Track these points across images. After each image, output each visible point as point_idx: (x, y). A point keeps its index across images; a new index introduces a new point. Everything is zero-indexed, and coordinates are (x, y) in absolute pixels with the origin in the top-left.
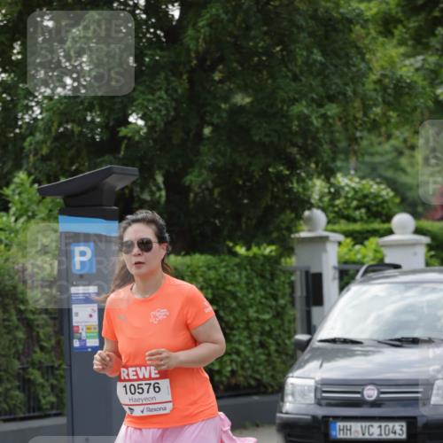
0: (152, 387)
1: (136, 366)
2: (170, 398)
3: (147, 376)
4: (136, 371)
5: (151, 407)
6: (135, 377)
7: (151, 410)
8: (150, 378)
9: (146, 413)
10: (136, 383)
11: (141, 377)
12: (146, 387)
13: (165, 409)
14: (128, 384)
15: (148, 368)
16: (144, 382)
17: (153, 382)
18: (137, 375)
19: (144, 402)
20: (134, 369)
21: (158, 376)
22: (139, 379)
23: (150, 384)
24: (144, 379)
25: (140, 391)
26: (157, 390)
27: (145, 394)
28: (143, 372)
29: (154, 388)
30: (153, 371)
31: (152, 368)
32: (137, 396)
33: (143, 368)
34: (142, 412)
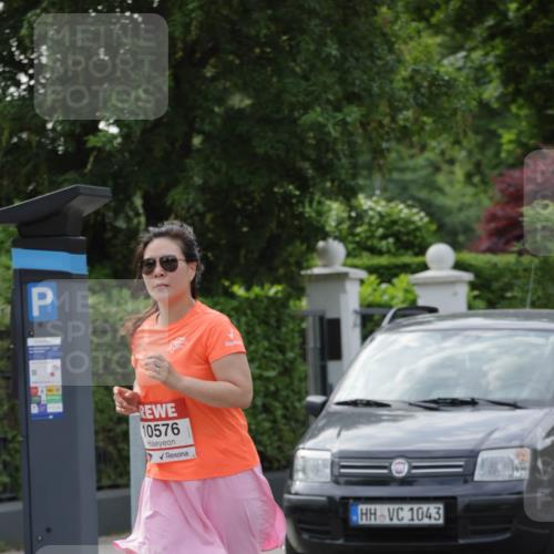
0: (170, 428)
1: (151, 403)
2: (191, 441)
3: (164, 416)
4: (151, 409)
5: (171, 452)
6: (151, 417)
7: (171, 456)
8: (167, 418)
9: (165, 460)
10: (152, 424)
11: (157, 416)
12: (163, 429)
13: (187, 454)
14: (146, 424)
15: (164, 406)
16: (160, 423)
17: (170, 422)
18: (153, 414)
19: (163, 447)
20: (149, 406)
21: (175, 415)
22: (154, 420)
23: (168, 425)
24: (161, 419)
25: (158, 433)
26: (176, 431)
27: (163, 438)
28: (159, 411)
29: (173, 429)
30: (170, 409)
31: (169, 405)
32: (154, 439)
33: (159, 406)
34: (162, 458)
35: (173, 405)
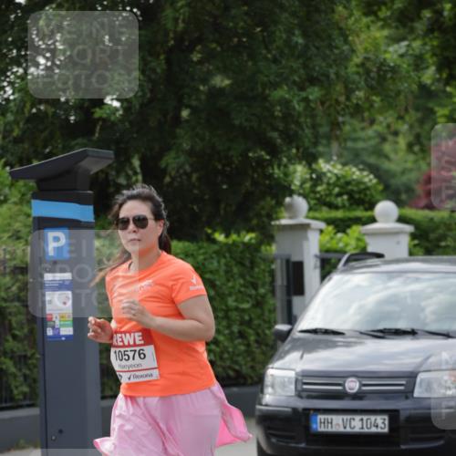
0: (137, 354)
1: (121, 333)
2: (156, 366)
3: (132, 343)
4: (121, 337)
5: (137, 373)
6: (121, 344)
7: (137, 377)
8: (135, 345)
9: (133, 380)
10: (122, 350)
11: (126, 343)
12: (131, 354)
13: (151, 375)
14: (118, 350)
15: (132, 335)
16: (129, 349)
17: (138, 349)
18: (123, 341)
19: (131, 369)
20: (119, 335)
21: (142, 342)
22: (124, 346)
23: (135, 351)
24: (129, 346)
25: (127, 357)
26: (142, 356)
27: (131, 361)
28: (128, 339)
29: (139, 355)
30: (138, 337)
31: (137, 334)
32: (124, 363)
33: (128, 335)
34: (129, 379)
35: (140, 334)
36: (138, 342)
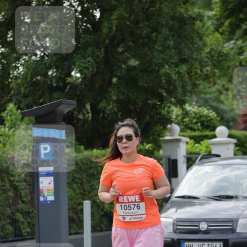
2: (145, 212)
4: (128, 198)
5: (135, 217)
6: (127, 201)
7: (135, 219)
8: (135, 202)
9: (132, 220)
10: (127, 204)
11: (130, 201)
12: (133, 206)
13: (142, 218)
14: (123, 205)
15: (134, 196)
16: (132, 204)
17: (136, 204)
18: (128, 200)
19: (132, 214)
20: (127, 197)
21: (139, 200)
22: (129, 202)
23: (135, 205)
24: (132, 202)
25: (130, 208)
26: (139, 208)
27: (130, 211)
28: (131, 199)
29: (137, 207)
30: (137, 198)
31: (137, 196)
32: (128, 211)
33: (132, 197)
34: (130, 219)
35: (139, 196)
36: (137, 200)
